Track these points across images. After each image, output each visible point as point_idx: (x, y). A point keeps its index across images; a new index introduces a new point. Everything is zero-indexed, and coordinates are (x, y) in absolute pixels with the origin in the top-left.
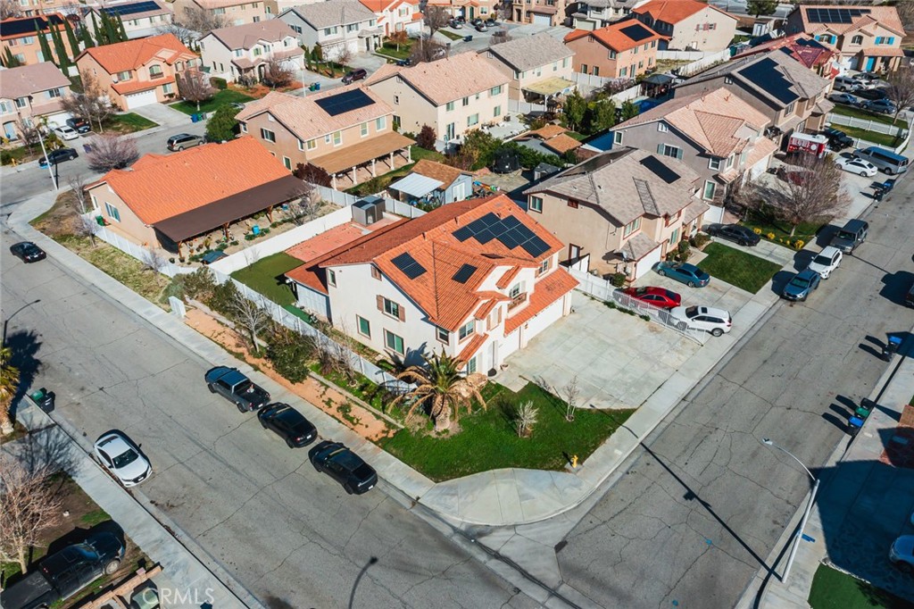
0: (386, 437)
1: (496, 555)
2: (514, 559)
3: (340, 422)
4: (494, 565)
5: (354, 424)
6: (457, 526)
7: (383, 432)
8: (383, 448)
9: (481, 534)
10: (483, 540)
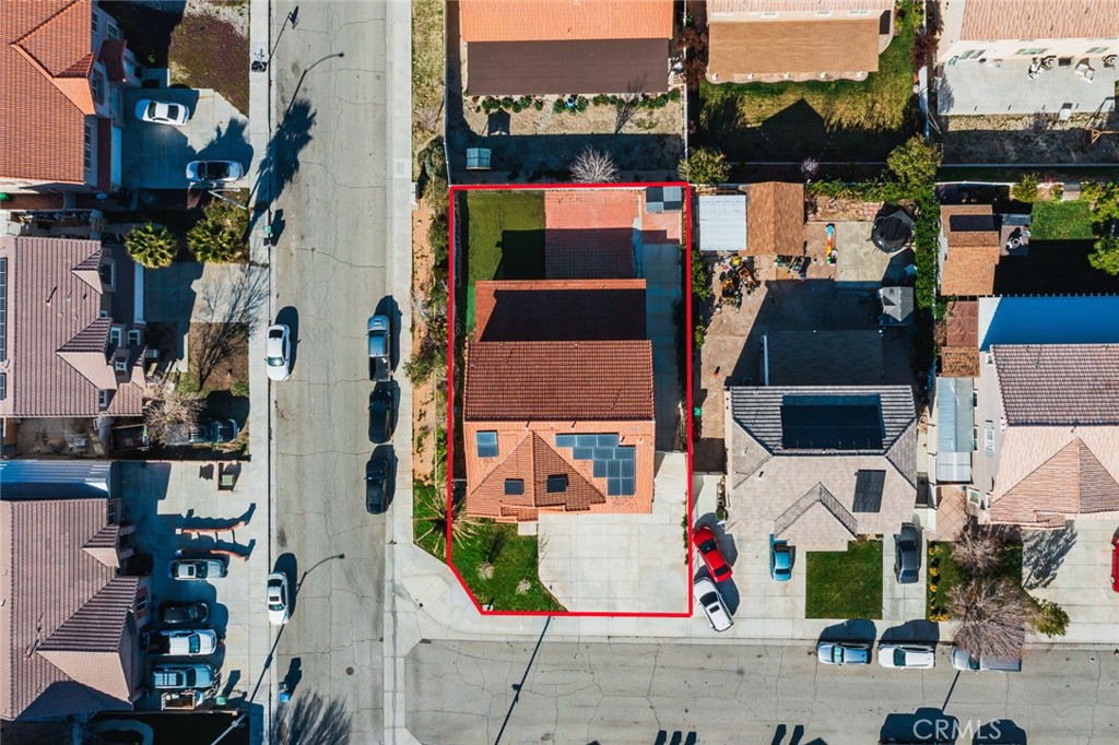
0: (422, 482)
1: (394, 614)
2: (399, 624)
3: (413, 440)
4: (387, 617)
5: (418, 452)
6: (396, 578)
7: (425, 477)
8: (415, 488)
9: (400, 595)
10: (398, 599)
